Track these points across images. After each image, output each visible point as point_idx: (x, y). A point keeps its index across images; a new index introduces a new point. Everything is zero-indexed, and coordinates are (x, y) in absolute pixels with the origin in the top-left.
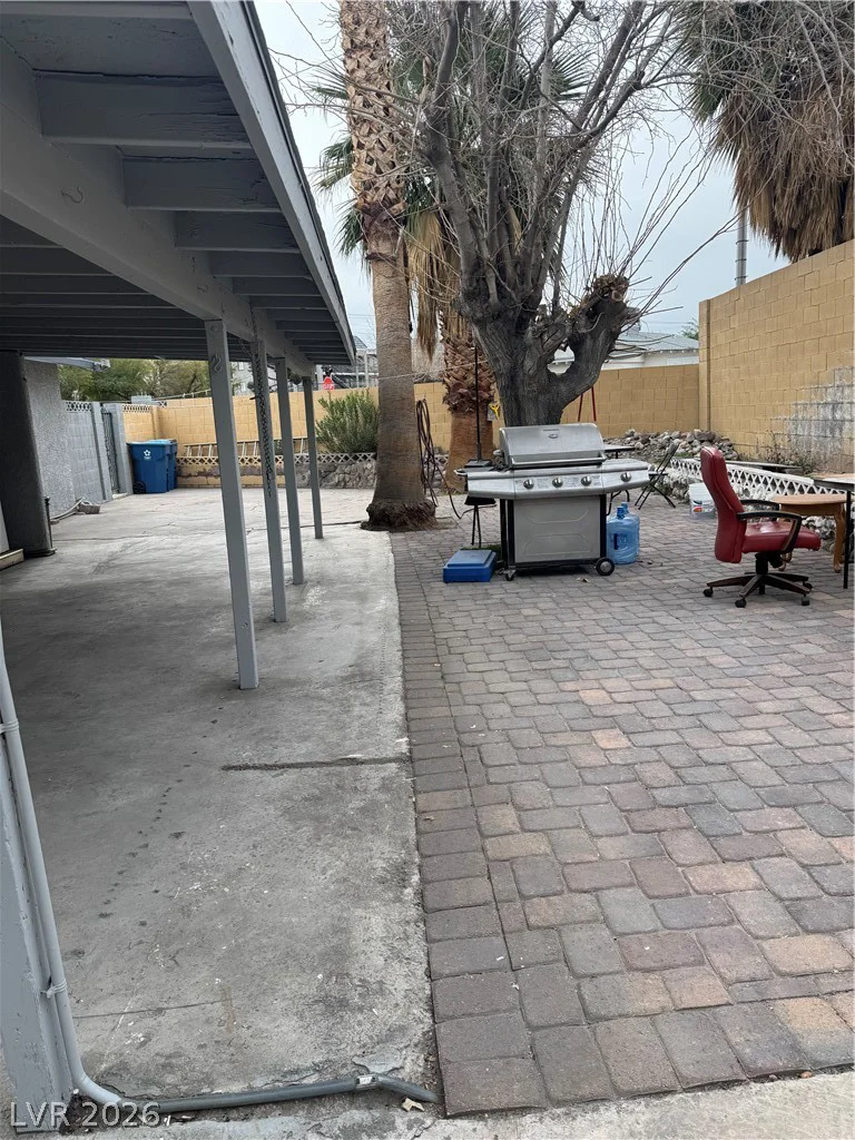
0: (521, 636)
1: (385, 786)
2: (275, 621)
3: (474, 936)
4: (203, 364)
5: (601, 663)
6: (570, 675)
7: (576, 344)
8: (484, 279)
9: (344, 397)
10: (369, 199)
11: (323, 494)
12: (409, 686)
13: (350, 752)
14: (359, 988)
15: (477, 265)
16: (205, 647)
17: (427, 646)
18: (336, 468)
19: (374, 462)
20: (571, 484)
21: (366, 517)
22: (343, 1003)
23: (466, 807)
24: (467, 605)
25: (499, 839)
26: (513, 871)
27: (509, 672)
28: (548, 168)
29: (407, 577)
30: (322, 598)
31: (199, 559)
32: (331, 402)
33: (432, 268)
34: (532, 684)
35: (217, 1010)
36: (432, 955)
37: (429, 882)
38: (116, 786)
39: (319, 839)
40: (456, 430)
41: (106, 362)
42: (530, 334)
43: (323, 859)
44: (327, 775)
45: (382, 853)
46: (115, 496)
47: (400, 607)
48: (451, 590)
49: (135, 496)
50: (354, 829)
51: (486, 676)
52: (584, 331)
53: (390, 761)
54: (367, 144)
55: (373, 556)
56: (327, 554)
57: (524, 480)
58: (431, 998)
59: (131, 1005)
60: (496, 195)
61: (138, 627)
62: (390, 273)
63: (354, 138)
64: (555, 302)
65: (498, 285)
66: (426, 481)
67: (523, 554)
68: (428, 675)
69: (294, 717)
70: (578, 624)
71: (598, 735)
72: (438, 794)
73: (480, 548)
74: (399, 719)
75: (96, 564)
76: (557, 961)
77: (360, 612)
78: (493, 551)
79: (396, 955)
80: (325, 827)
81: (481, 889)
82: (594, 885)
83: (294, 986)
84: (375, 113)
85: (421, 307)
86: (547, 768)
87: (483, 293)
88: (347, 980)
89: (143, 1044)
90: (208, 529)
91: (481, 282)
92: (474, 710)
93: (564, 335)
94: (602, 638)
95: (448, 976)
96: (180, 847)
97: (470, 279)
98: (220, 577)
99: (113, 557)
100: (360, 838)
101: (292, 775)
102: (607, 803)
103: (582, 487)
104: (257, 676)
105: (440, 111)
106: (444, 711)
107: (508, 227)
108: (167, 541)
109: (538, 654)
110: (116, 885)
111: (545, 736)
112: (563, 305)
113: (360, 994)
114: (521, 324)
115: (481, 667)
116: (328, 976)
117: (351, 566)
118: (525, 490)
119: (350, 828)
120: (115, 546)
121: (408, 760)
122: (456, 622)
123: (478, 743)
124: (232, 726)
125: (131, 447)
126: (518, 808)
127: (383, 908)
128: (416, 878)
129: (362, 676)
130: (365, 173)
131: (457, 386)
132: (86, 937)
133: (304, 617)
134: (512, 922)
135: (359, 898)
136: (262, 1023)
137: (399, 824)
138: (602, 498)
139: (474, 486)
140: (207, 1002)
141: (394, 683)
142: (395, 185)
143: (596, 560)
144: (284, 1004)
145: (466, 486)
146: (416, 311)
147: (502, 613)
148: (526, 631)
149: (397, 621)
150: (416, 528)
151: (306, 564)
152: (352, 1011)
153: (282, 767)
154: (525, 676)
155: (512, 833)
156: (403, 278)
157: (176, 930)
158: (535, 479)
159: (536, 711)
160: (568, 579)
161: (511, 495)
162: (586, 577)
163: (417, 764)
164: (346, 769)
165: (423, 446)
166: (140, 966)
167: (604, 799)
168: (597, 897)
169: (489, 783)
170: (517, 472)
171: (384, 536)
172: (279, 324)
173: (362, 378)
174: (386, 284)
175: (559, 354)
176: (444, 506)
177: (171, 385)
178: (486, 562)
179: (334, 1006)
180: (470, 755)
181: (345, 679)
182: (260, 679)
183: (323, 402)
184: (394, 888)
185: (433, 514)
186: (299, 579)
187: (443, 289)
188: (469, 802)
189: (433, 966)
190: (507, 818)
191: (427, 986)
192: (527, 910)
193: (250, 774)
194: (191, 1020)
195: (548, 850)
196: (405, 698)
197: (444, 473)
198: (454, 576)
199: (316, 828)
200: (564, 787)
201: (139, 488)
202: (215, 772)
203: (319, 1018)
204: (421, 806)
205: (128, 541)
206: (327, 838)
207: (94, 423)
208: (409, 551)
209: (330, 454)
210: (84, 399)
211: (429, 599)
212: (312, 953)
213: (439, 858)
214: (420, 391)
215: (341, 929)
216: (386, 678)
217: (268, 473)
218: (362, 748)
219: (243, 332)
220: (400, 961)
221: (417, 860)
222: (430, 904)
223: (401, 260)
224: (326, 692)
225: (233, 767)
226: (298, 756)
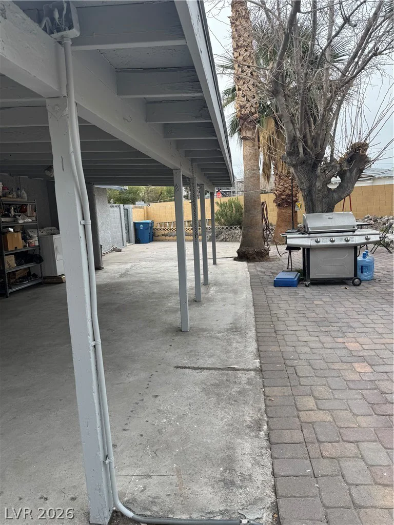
0: (314, 314)
1: (249, 382)
2: (196, 301)
3: (295, 458)
4: (172, 188)
5: (356, 330)
6: (341, 335)
7: (342, 174)
8: (297, 146)
9: (227, 201)
10: (242, 113)
11: (217, 244)
12: (259, 335)
13: (232, 364)
14: (240, 477)
15: (294, 140)
16: (166, 311)
17: (267, 316)
18: (222, 232)
19: (239, 230)
20: (339, 241)
21: (236, 255)
22: (233, 483)
23: (289, 396)
24: (287, 298)
25: (306, 412)
26: (314, 428)
27: (309, 332)
28: (329, 95)
29: (256, 284)
30: (217, 291)
31: (163, 272)
32: (221, 203)
33: (270, 141)
34: (321, 338)
35: (175, 479)
36: (275, 465)
37: (272, 430)
38: (130, 372)
39: (219, 404)
40: (279, 215)
41: (127, 188)
42: (319, 171)
43: (221, 414)
44: (222, 374)
45: (249, 414)
46: (128, 244)
47: (253, 297)
48: (277, 290)
49: (136, 245)
50: (235, 401)
51: (297, 333)
52: (345, 168)
53: (251, 370)
54: (242, 89)
55: (240, 273)
56: (218, 272)
57: (315, 239)
58: (275, 486)
59: (137, 472)
60: (303, 108)
61: (138, 301)
62: (251, 145)
63: (236, 86)
64: (332, 156)
65: (304, 148)
66: (265, 238)
67: (314, 274)
68: (268, 330)
69: (206, 346)
70: (343, 309)
71: (356, 365)
72: (276, 388)
73: (292, 271)
74: (255, 350)
75: (120, 274)
76: (338, 475)
77: (234, 299)
78: (299, 272)
79: (257, 463)
80: (222, 399)
81: (298, 436)
82: (356, 439)
83: (210, 472)
84: (246, 75)
85: (264, 159)
86: (330, 380)
87: (296, 152)
88: (234, 473)
89: (142, 491)
90: (167, 259)
91: (296, 147)
92: (291, 349)
93: (336, 170)
94: (356, 317)
95: (283, 476)
96: (157, 402)
97: (291, 146)
98: (172, 280)
99: (127, 271)
100: (238, 406)
101: (205, 373)
102: (361, 399)
103: (345, 243)
104: (189, 326)
105: (279, 72)
106: (277, 348)
107: (309, 122)
108: (149, 264)
109: (323, 323)
110: (130, 417)
111: (328, 364)
112: (335, 157)
113: (240, 480)
114: (315, 166)
115: (294, 328)
116: (226, 469)
117: (229, 277)
118: (316, 244)
119: (233, 400)
120: (128, 266)
121: (260, 371)
122: (281, 305)
123: (294, 365)
124: (179, 348)
125: (135, 223)
126: (315, 398)
127: (250, 440)
128: (265, 427)
129: (236, 329)
130: (241, 101)
131: (281, 195)
132: (117, 439)
133: (210, 300)
134: (314, 454)
135: (238, 434)
136: (195, 488)
137: (257, 401)
138: (355, 248)
139: (290, 242)
140: (170, 475)
141: (252, 333)
142: (254, 106)
143: (352, 278)
144: (205, 480)
145: (286, 241)
146: (262, 161)
147: (304, 302)
148: (317, 312)
149: (252, 304)
150: (260, 261)
151: (209, 276)
152: (237, 487)
153: (201, 369)
154: (317, 334)
155: (312, 410)
156: (257, 147)
157: (156, 440)
158: (321, 238)
159: (323, 351)
160: (337, 287)
161: (309, 246)
162: (346, 286)
163: (264, 373)
164: (231, 372)
165: (264, 222)
166: (141, 454)
167: (360, 397)
168: (357, 445)
169: (300, 385)
170: (311, 235)
171: (244, 264)
172: (202, 170)
173: (234, 192)
174: (249, 150)
175: (333, 179)
176: (273, 250)
177: (151, 197)
178: (295, 277)
179: (229, 484)
180: (290, 371)
181: (229, 329)
182: (190, 327)
183: (217, 203)
184: (255, 431)
185: (268, 254)
186: (206, 283)
187: (276, 151)
188: (291, 393)
189: (275, 470)
190: (310, 402)
191: (273, 481)
192: (321, 448)
193: (187, 371)
194: (163, 482)
195: (332, 420)
196: (257, 341)
197: (273, 235)
198: (279, 284)
199: (218, 399)
200: (339, 390)
201: (138, 241)
202: (172, 369)
203: (221, 489)
204: (267, 393)
205: (134, 264)
206: (223, 404)
207: (120, 214)
208: (257, 271)
209: (219, 227)
210: (115, 203)
211: (267, 294)
212: (217, 457)
213: (277, 419)
214: (263, 198)
215: (230, 447)
216: (248, 331)
217: (196, 235)
218: (237, 363)
219: (188, 173)
220: (259, 466)
221: (266, 419)
222: (273, 440)
223: (256, 139)
224: (220, 335)
225: (180, 367)
226: (208, 364)
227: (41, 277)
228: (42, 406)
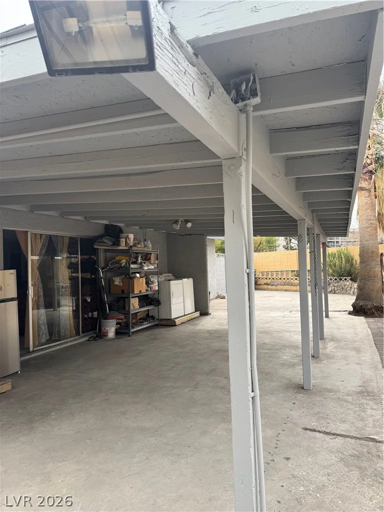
2: (314, 357)
13: (371, 434)
16: (282, 365)
18: (330, 284)
19: (350, 281)
21: (352, 309)
30: (336, 348)
31: (270, 322)
39: (364, 480)
44: (361, 445)
47: (381, 358)
55: (359, 329)
56: (333, 326)
62: (367, 196)
69: (335, 409)
77: (358, 358)
80: (366, 474)
85: (380, 209)
96: (290, 465)
101: (340, 440)
104: (312, 384)
117: (347, 333)
124: (304, 407)
129: (367, 393)
133: (329, 357)
142: (370, 157)
149: (381, 365)
153: (334, 434)
156: (374, 197)
164: (371, 443)
171: (362, 319)
174: (365, 200)
181: (359, 393)
182: (313, 386)
186: (322, 338)
193: (318, 434)
199: (361, 473)
202: (300, 430)
206: (368, 481)
208: (378, 328)
214: (381, 248)
216: (382, 396)
217: (315, 286)
218: (377, 434)
219: (310, 224)
223: (373, 190)
224: (349, 398)
225: (308, 429)
226: (342, 430)
227: (158, 319)
228: (172, 450)
